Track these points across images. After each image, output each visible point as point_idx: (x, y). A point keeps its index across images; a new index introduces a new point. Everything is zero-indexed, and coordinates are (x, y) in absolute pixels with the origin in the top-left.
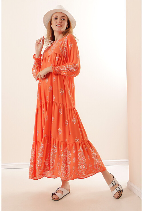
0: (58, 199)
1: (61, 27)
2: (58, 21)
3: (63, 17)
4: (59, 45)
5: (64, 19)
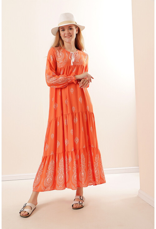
5: (71, 29)
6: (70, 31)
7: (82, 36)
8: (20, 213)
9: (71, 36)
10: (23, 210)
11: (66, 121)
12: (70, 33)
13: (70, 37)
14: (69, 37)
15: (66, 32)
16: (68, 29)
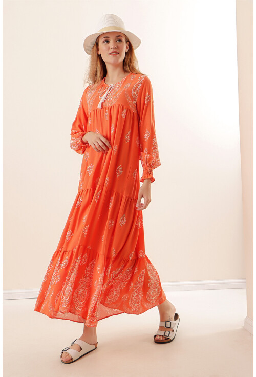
0: (71, 361)
1: (118, 55)
2: (112, 47)
3: (119, 38)
4: (124, 90)
5: (120, 41)
7: (135, 57)
9: (119, 53)
15: (111, 44)
16: (115, 41)
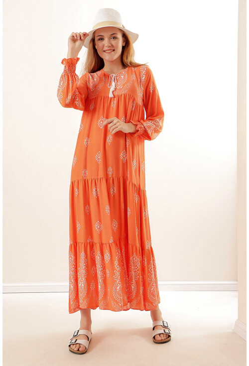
3: (113, 35)
5: (115, 38)
6: (113, 42)
7: (133, 49)
8: (70, 346)
9: (114, 50)
10: (76, 341)
11: (96, 190)
12: (112, 46)
13: (113, 53)
14: (110, 52)
15: (106, 42)
16: (110, 39)
